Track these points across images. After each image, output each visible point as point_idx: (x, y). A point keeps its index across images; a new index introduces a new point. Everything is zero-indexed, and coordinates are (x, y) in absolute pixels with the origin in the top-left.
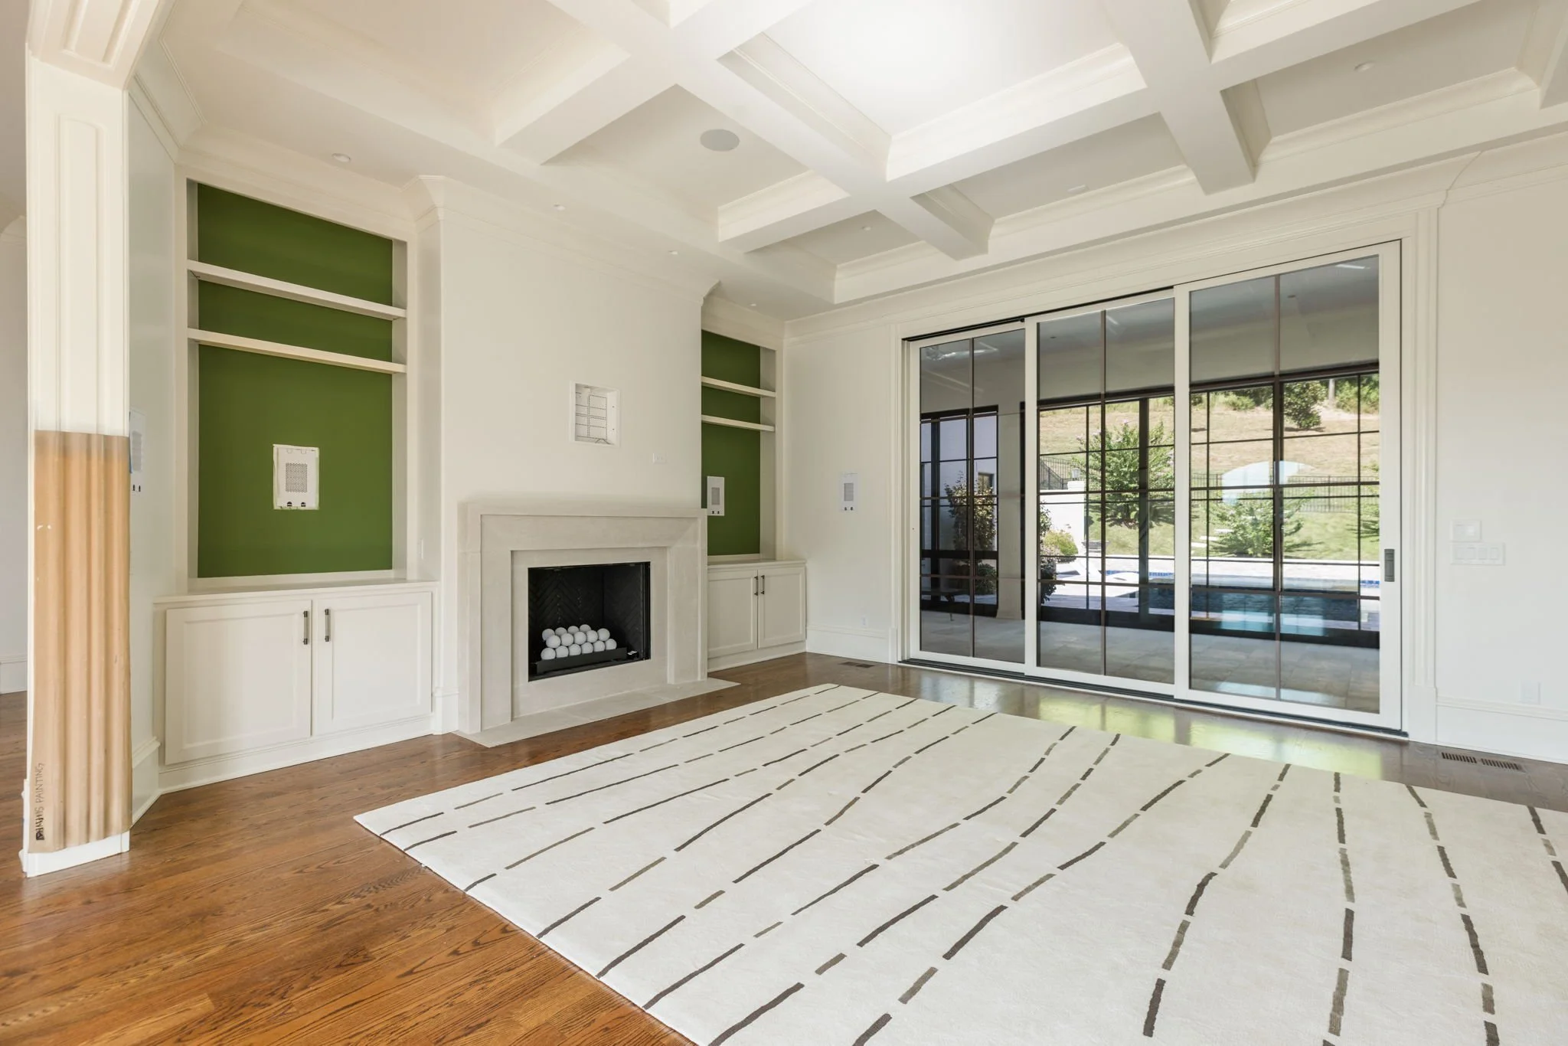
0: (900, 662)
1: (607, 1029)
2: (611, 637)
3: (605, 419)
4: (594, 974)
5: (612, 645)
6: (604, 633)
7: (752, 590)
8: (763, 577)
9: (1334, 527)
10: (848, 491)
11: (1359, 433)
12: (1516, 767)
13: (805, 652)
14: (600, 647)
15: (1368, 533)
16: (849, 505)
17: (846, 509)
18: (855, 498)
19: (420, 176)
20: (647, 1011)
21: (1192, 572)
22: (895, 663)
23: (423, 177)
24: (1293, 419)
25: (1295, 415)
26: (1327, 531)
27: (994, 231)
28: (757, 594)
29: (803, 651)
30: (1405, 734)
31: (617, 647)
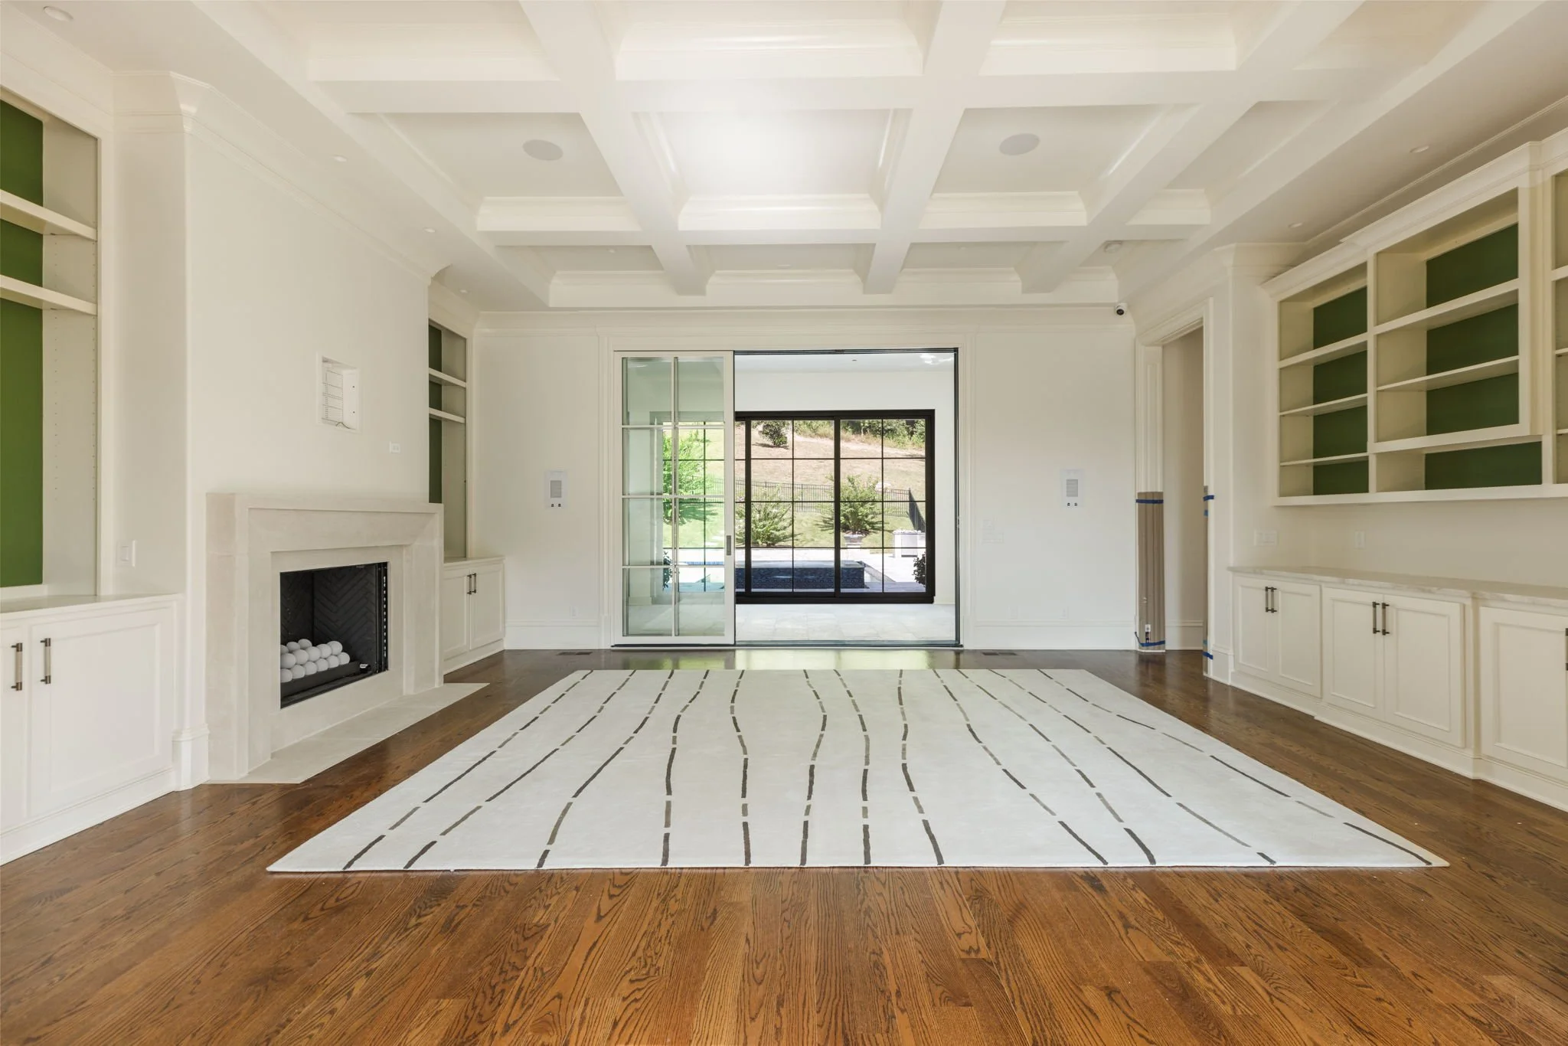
0: (612, 646)
2: (344, 651)
3: (342, 399)
4: (742, 865)
5: (345, 659)
6: (336, 646)
7: (466, 590)
8: (475, 575)
9: (807, 523)
10: (556, 488)
11: (883, 458)
12: (1014, 654)
13: (504, 650)
14: (334, 663)
15: (826, 527)
16: (556, 501)
17: (553, 505)
18: (563, 495)
19: (172, 72)
20: (806, 866)
22: (609, 648)
23: (174, 75)
24: (770, 438)
25: (771, 435)
26: (802, 525)
27: (712, 280)
28: (470, 593)
29: (502, 649)
30: (962, 646)
31: (351, 661)
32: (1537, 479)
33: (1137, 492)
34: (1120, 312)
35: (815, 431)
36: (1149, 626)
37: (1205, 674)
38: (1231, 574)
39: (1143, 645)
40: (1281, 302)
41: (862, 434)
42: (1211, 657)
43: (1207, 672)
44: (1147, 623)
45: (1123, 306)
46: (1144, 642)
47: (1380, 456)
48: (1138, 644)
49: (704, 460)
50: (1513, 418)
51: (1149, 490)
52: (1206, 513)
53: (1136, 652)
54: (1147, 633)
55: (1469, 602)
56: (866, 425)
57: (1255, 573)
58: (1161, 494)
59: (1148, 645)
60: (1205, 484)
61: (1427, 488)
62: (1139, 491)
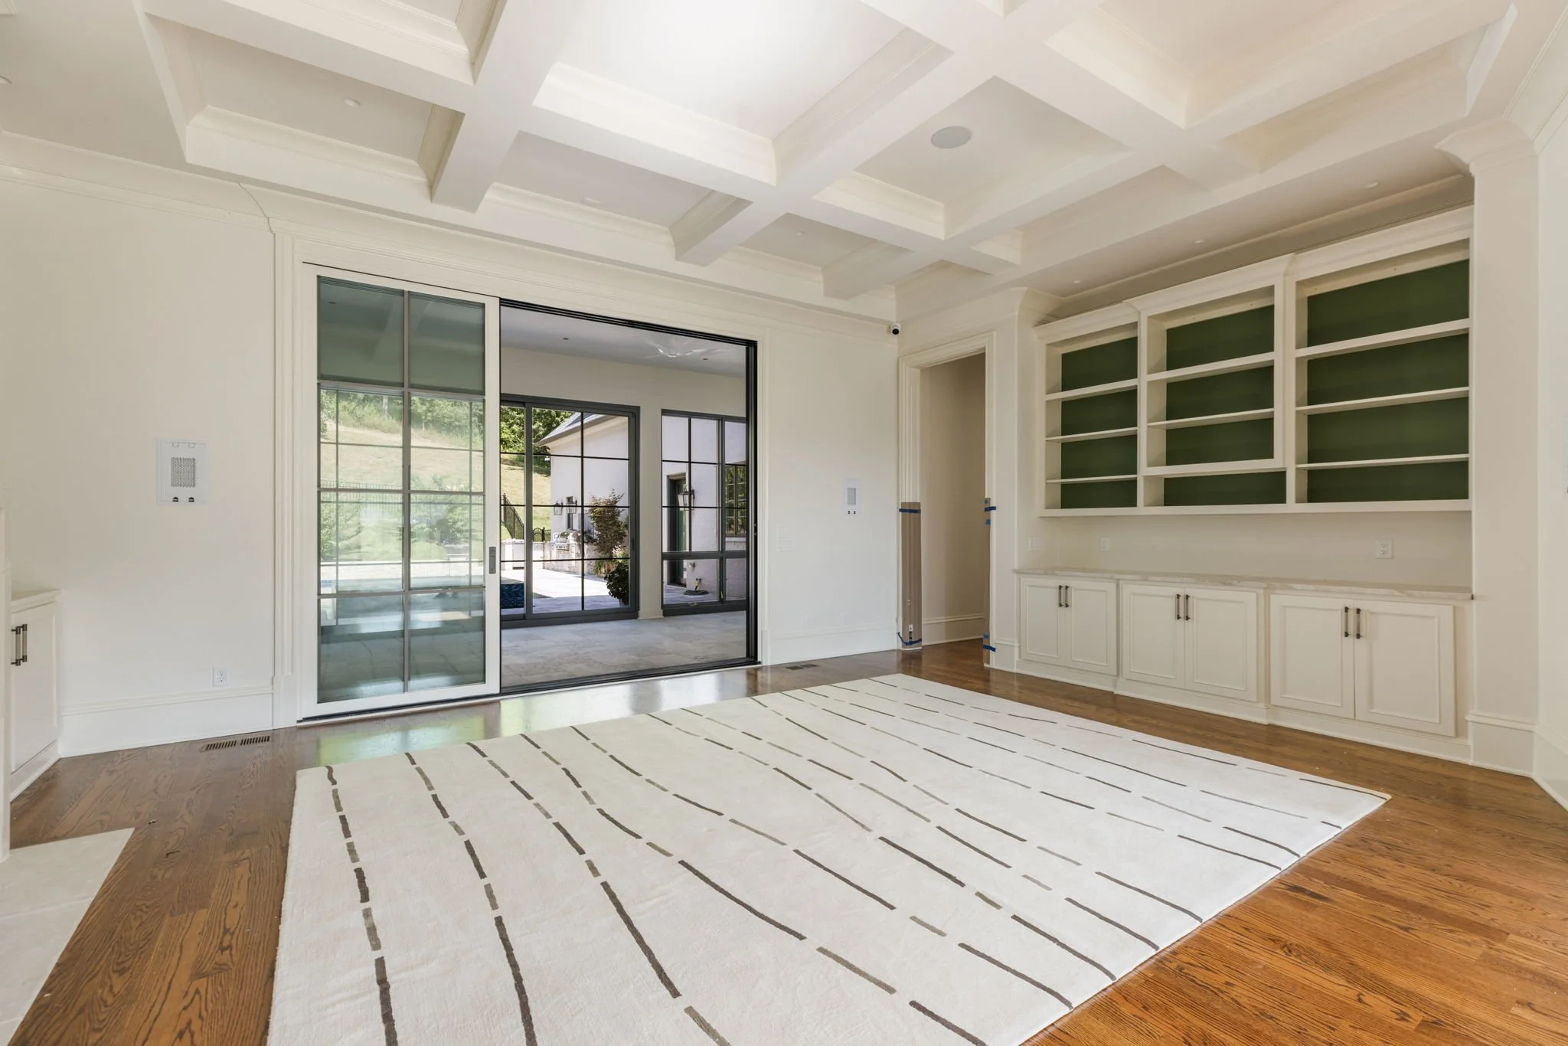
0: (299, 721)
1: (1144, 1007)
7: (12, 657)
8: (24, 626)
10: (184, 472)
13: (60, 759)
16: (184, 493)
17: (177, 500)
18: (196, 483)
21: (322, 579)
22: (294, 724)
28: (17, 662)
29: (56, 759)
30: (760, 663)
32: (1282, 499)
33: (901, 501)
34: (896, 332)
35: (359, 419)
36: (911, 626)
37: (985, 665)
38: (1015, 576)
39: (907, 644)
40: (1048, 345)
41: (424, 429)
42: (994, 650)
43: (988, 663)
44: (910, 624)
45: (899, 327)
46: (908, 641)
47: (1147, 478)
48: (901, 643)
49: (337, 444)
50: (1270, 455)
51: (911, 501)
52: (988, 522)
53: (898, 650)
54: (911, 632)
55: (1261, 592)
56: (429, 418)
57: (1046, 574)
58: (919, 504)
59: (911, 643)
60: (986, 496)
61: (1165, 505)
62: (904, 501)
